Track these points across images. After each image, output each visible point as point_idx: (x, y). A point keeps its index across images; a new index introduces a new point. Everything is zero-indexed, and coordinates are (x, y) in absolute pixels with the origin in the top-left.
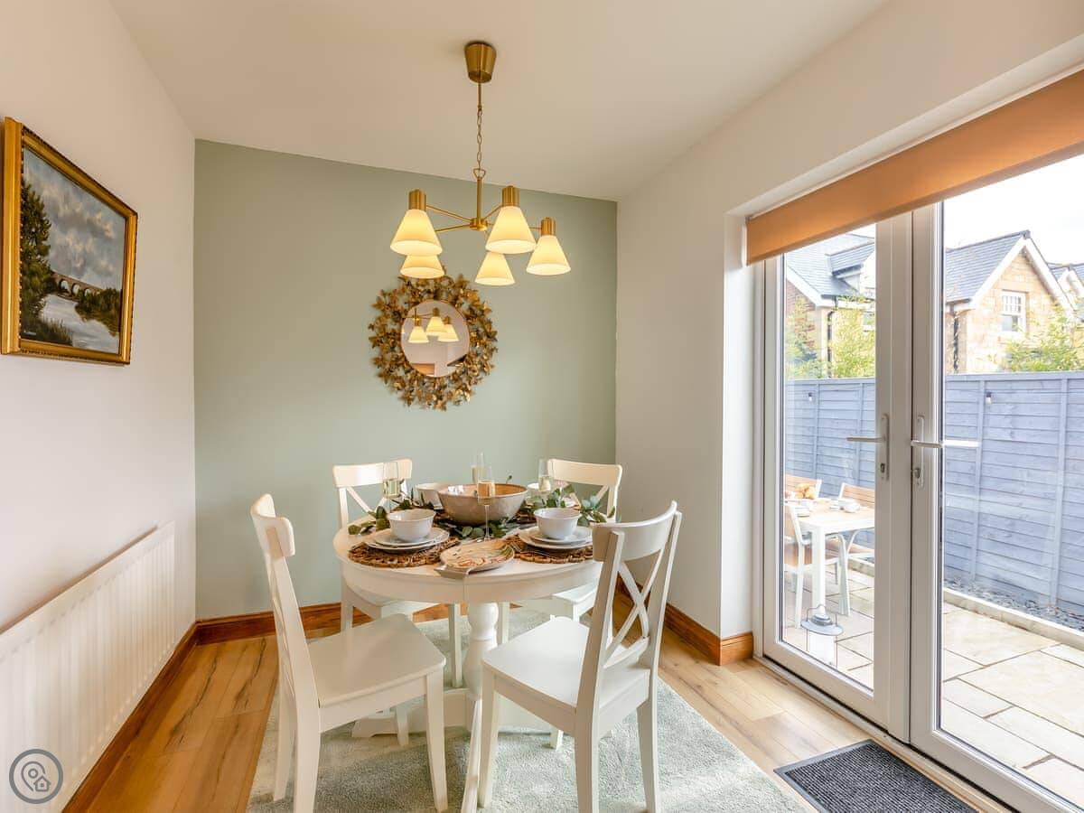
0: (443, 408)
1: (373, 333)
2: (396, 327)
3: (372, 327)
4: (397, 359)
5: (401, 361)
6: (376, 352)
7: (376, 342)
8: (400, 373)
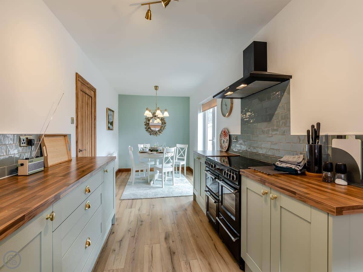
1: (145, 123)
2: (149, 122)
5: (149, 128)
7: (145, 125)
8: (149, 130)
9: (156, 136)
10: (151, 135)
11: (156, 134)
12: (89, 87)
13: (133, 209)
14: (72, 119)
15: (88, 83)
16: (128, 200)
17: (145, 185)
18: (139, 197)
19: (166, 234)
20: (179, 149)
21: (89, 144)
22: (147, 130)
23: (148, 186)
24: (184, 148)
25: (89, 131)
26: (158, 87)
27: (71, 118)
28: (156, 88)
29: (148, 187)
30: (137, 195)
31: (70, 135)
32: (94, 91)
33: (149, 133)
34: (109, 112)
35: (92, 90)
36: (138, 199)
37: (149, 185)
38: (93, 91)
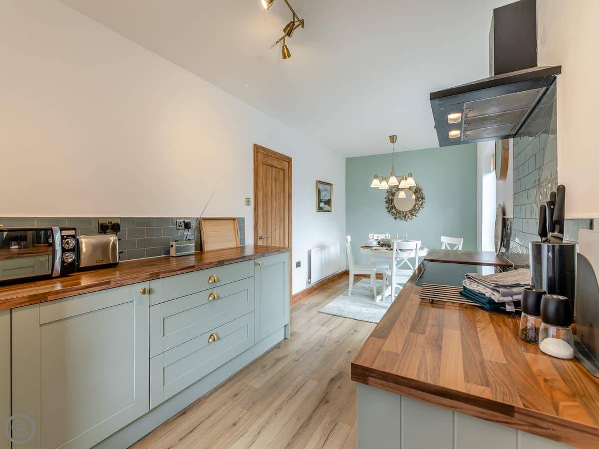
0: (407, 221)
1: (386, 200)
2: (392, 198)
3: (385, 198)
4: (392, 206)
5: (393, 207)
6: (387, 205)
7: (387, 202)
8: (394, 210)
9: (405, 222)
10: (396, 218)
11: (405, 218)
12: (277, 157)
13: (323, 328)
14: (248, 201)
15: (275, 153)
16: (327, 315)
17: (367, 300)
18: (344, 314)
19: (339, 374)
20: (446, 246)
21: (278, 230)
22: (389, 211)
23: (371, 302)
24: (457, 245)
25: (278, 214)
26: (396, 138)
27: (246, 198)
28: (393, 139)
29: (370, 304)
30: (343, 311)
31: (243, 219)
32: (289, 160)
33: (394, 216)
34: (321, 187)
35: (285, 161)
36: (341, 317)
37: (374, 301)
38: (287, 162)
